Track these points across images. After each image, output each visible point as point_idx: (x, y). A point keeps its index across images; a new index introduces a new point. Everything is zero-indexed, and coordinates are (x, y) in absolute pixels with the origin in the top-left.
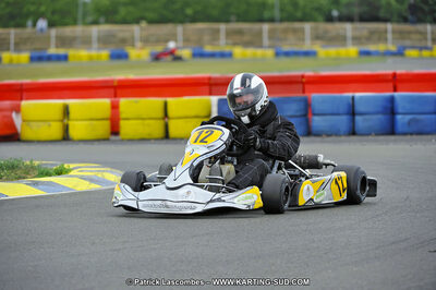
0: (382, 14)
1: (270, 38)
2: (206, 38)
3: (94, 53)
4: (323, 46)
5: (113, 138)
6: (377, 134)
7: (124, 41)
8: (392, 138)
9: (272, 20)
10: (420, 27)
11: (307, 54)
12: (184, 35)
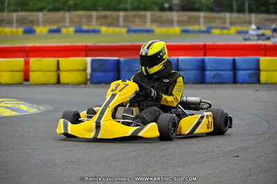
0: (197, 6)
1: (124, 21)
2: (84, 20)
3: (14, 30)
4: (158, 27)
5: (25, 83)
6: (193, 83)
7: (33, 22)
8: (203, 86)
9: (125, 10)
10: (222, 15)
11: (148, 31)
12: (70, 18)
